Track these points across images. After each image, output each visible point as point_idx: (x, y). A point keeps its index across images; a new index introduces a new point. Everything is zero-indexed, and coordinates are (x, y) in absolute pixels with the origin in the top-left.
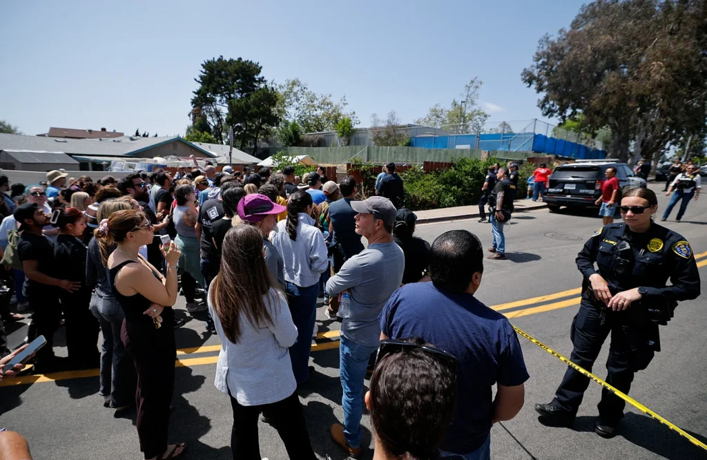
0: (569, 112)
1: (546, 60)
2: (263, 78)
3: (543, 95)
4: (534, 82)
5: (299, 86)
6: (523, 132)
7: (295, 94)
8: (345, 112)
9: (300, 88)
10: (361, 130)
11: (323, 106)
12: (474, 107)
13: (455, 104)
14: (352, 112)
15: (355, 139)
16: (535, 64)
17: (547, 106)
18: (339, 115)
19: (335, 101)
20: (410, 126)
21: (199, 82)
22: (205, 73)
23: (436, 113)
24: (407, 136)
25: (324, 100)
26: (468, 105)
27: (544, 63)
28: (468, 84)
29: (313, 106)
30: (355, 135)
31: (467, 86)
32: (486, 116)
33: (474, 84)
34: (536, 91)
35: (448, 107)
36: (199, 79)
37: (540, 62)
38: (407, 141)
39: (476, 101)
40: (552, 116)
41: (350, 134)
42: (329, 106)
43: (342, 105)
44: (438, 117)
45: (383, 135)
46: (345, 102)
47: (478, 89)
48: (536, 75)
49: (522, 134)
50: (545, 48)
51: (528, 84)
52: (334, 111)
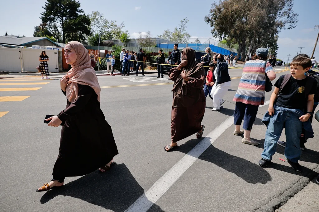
0: (223, 35)
1: (214, 13)
2: (82, 9)
3: (213, 27)
4: (210, 22)
5: (99, 15)
6: (205, 43)
7: (97, 20)
8: (123, 30)
9: (99, 16)
10: (133, 39)
11: (112, 26)
12: (185, 32)
13: (176, 30)
14: (126, 31)
15: (130, 44)
16: (210, 14)
17: (215, 33)
18: (120, 32)
19: (118, 24)
20: (156, 39)
21: (45, 9)
22: (48, 4)
23: (167, 33)
24: (155, 43)
25: (112, 24)
26: (181, 31)
27: (214, 14)
28: (182, 20)
29: (107, 26)
30: (130, 42)
31: (182, 21)
32: (189, 36)
33: (185, 21)
34: (210, 26)
35: (172, 31)
36: (45, 7)
37: (212, 13)
38: (155, 45)
39: (185, 29)
40: (217, 37)
41: (127, 41)
42: (115, 27)
43: (122, 27)
44: (168, 35)
45: (144, 42)
46: (123, 25)
47: (187, 23)
48: (210, 19)
49: (205, 44)
50: (214, 7)
51: (207, 23)
52: (117, 29)
